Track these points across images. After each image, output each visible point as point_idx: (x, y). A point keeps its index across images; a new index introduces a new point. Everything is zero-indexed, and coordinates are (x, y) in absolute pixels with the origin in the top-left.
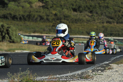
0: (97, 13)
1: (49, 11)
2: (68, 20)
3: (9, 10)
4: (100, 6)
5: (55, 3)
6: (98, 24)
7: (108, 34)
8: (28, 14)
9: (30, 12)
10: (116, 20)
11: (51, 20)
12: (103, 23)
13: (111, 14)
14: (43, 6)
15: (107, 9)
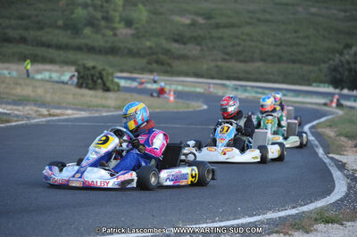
1: (141, 42)
2: (168, 55)
3: (85, 37)
4: (212, 37)
5: (148, 30)
6: (209, 62)
8: (111, 45)
9: (114, 42)
10: (233, 57)
12: (216, 61)
13: (228, 49)
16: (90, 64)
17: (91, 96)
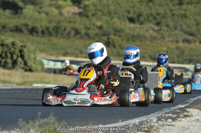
0: (167, 26)
1: (90, 21)
2: (120, 36)
3: (25, 18)
4: (173, 15)
5: (99, 8)
6: (169, 43)
7: (185, 60)
8: (56, 25)
9: (59, 22)
10: (198, 38)
11: (92, 36)
12: (177, 42)
13: (191, 28)
14: (80, 14)
15: (184, 20)
16: (9, 40)
17: (4, 74)
